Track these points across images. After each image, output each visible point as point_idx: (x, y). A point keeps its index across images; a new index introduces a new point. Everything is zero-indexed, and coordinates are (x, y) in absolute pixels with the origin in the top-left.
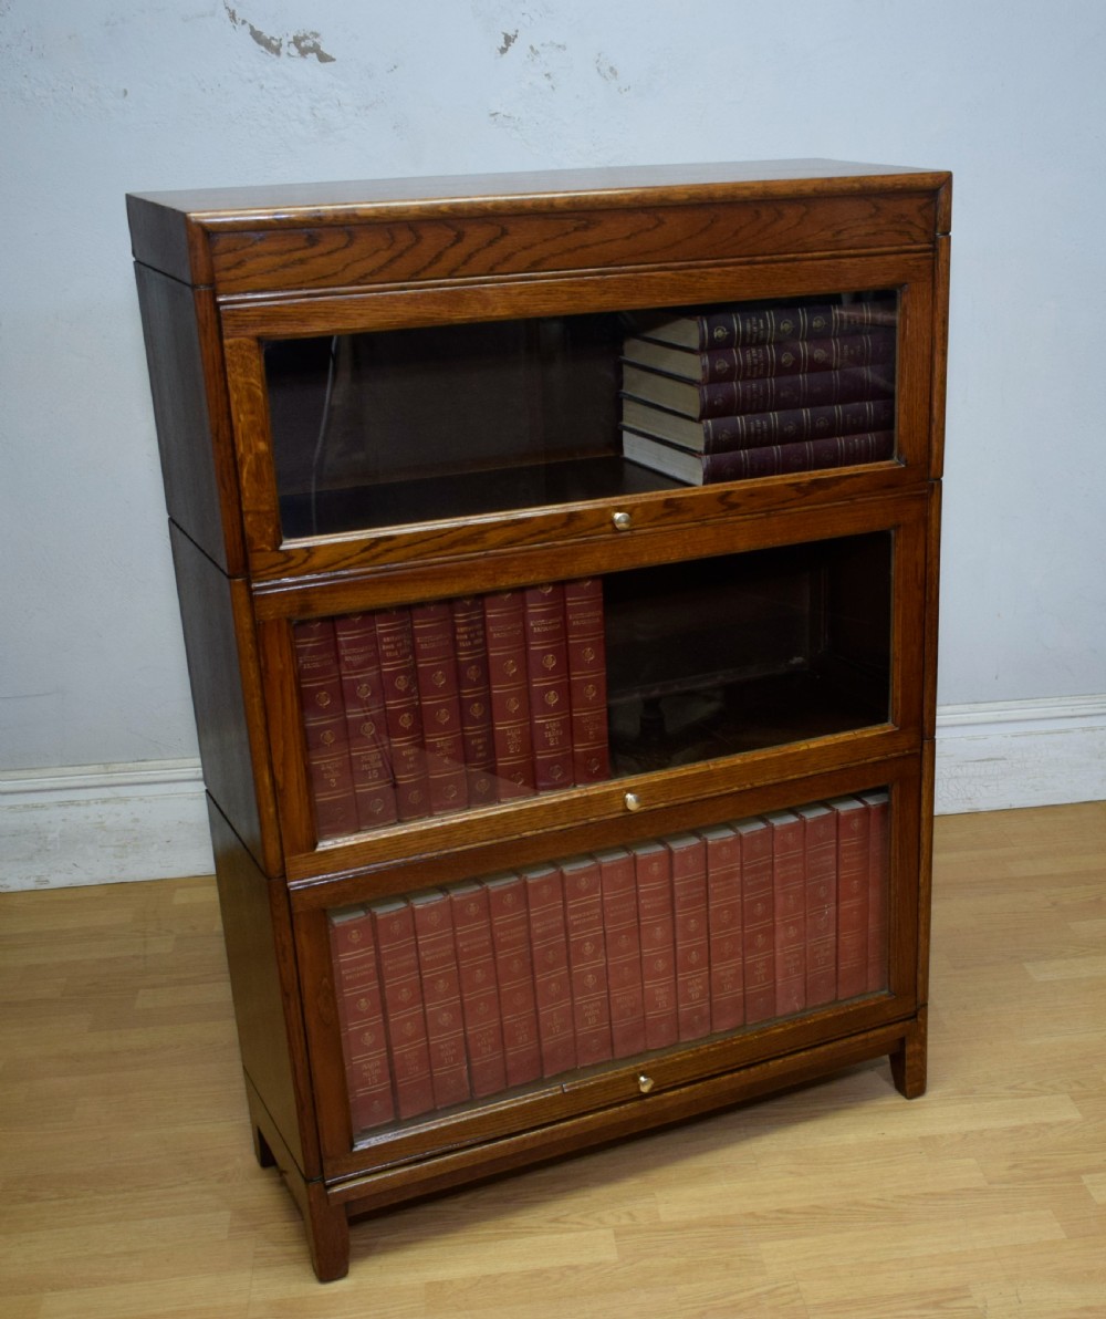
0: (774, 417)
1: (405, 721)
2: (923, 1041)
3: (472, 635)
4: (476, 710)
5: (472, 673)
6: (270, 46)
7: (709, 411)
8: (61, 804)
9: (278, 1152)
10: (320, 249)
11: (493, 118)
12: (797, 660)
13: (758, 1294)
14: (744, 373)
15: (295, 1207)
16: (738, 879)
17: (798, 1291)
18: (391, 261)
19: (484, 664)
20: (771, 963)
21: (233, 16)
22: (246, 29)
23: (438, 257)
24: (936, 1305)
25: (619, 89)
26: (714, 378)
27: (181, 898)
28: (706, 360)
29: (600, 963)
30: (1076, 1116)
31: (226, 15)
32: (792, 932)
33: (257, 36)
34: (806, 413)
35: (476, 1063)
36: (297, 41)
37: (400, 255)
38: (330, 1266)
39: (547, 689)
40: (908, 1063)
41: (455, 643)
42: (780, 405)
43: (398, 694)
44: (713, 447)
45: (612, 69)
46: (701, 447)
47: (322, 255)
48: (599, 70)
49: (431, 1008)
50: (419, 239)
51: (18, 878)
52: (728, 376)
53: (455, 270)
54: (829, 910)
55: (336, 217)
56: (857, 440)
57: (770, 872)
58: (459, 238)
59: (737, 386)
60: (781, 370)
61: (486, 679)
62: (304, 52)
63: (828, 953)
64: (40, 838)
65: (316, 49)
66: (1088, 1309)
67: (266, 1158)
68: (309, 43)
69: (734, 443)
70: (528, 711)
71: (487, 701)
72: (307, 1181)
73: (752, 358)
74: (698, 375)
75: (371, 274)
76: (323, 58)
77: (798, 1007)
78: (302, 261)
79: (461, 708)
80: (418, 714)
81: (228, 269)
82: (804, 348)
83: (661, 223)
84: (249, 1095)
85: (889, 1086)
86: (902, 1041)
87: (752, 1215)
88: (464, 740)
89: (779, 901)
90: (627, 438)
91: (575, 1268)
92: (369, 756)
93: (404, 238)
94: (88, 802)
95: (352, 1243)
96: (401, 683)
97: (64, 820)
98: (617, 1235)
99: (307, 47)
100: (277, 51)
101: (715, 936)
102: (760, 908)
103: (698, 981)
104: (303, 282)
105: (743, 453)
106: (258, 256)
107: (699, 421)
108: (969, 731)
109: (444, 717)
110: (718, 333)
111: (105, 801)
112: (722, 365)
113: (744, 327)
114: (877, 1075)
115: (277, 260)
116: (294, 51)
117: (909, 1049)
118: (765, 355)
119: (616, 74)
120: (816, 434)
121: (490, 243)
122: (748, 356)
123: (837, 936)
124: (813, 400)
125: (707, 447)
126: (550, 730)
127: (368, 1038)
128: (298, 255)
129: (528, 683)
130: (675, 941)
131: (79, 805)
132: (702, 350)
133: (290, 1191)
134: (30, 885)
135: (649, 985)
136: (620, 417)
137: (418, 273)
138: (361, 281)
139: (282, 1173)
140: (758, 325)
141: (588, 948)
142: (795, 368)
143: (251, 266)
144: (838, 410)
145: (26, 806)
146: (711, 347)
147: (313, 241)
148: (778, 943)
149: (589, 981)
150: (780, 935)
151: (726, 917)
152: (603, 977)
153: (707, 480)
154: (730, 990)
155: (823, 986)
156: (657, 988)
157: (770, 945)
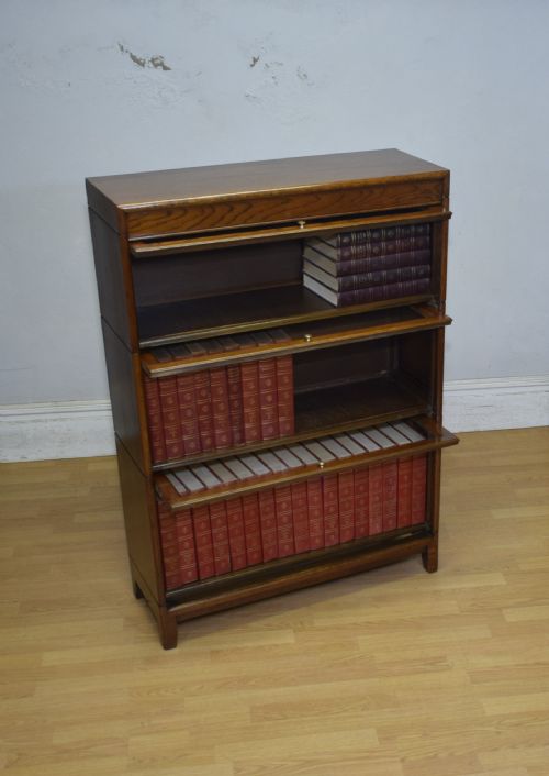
0: (370, 275)
1: (205, 409)
2: (436, 547)
4: (236, 404)
5: (235, 388)
6: (141, 63)
7: (340, 274)
8: (34, 421)
9: (145, 592)
10: (173, 216)
11: (247, 98)
12: (384, 372)
13: (355, 658)
14: (356, 256)
15: (154, 617)
18: (203, 220)
19: (240, 384)
20: (367, 512)
21: (122, 48)
22: (128, 55)
23: (222, 218)
24: (431, 664)
26: (343, 259)
27: (91, 468)
28: (340, 252)
29: (289, 512)
30: (504, 583)
31: (118, 47)
32: (377, 498)
33: (134, 58)
34: (384, 273)
35: (234, 555)
36: (153, 61)
37: (206, 218)
38: (169, 642)
39: (267, 395)
40: (430, 557)
41: (227, 376)
42: (373, 270)
43: (202, 398)
44: (342, 289)
46: (337, 289)
47: (173, 219)
49: (215, 531)
50: (214, 211)
51: (11, 456)
52: (349, 258)
54: (394, 488)
55: (179, 205)
56: (408, 284)
57: (366, 469)
58: (232, 209)
59: (353, 262)
60: (373, 254)
61: (240, 391)
62: (156, 66)
63: (393, 508)
65: (162, 64)
66: (497, 667)
67: (139, 594)
68: (159, 62)
69: (352, 287)
70: (259, 404)
71: (241, 400)
72: (160, 606)
73: (360, 250)
74: (336, 258)
75: (195, 225)
76: (165, 68)
77: (379, 531)
78: (165, 222)
79: (230, 403)
80: (211, 405)
81: (134, 227)
82: (383, 244)
83: (319, 199)
84: (131, 565)
85: (421, 567)
86: (427, 548)
87: (354, 624)
88: (231, 416)
89: (371, 484)
90: (306, 278)
91: (276, 646)
92: (189, 425)
93: (208, 211)
94: (46, 421)
95: (180, 633)
96: (204, 393)
98: (295, 631)
99: (158, 63)
100: (143, 65)
101: (342, 500)
102: (361, 488)
103: (334, 519)
105: (356, 292)
106: (146, 221)
107: (336, 277)
108: (475, 392)
109: (222, 407)
110: (346, 240)
111: (55, 420)
112: (346, 254)
113: (357, 237)
114: (417, 563)
115: (154, 222)
116: (151, 65)
117: (430, 551)
118: (366, 248)
120: (389, 282)
121: (245, 211)
122: (358, 250)
123: (397, 500)
124: (388, 267)
125: (339, 289)
126: (268, 412)
127: (187, 544)
128: (163, 220)
129: (259, 392)
130: (323, 503)
132: (337, 247)
133: (152, 611)
134: (18, 459)
135: (311, 521)
136: (302, 266)
139: (147, 602)
140: (363, 236)
141: (284, 505)
142: (380, 253)
143: (145, 225)
144: (399, 271)
145: (17, 422)
146: (342, 246)
147: (170, 214)
148: (370, 503)
149: (285, 519)
150: (371, 499)
151: (346, 492)
152: (291, 519)
153: (339, 303)
154: (348, 525)
155: (391, 522)
156: (315, 523)
157: (367, 504)
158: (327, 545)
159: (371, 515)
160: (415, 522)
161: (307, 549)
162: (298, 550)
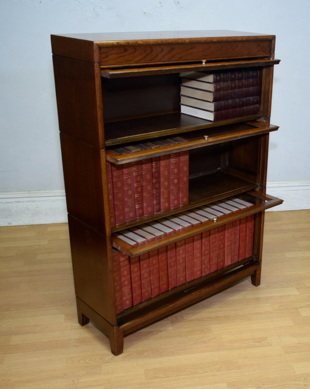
0: (230, 101)
1: (139, 189)
2: (260, 271)
3: (157, 164)
4: (157, 185)
5: (156, 175)
7: (215, 100)
10: (128, 53)
11: (144, 14)
13: (210, 339)
14: (223, 89)
16: (217, 230)
17: (221, 338)
18: (145, 57)
19: (159, 172)
20: (224, 252)
23: (157, 56)
24: (259, 342)
25: (180, 8)
26: (216, 90)
28: (215, 85)
29: (184, 255)
30: (298, 293)
32: (229, 243)
35: (153, 287)
37: (147, 55)
39: (174, 179)
40: (257, 277)
41: (152, 166)
44: (217, 110)
45: (178, 2)
47: (128, 55)
48: (174, 2)
50: (152, 51)
53: (160, 60)
54: (238, 236)
55: (133, 44)
57: (224, 227)
58: (162, 50)
59: (222, 93)
61: (159, 177)
63: (237, 248)
64: (10, 211)
69: (221, 108)
70: (169, 185)
71: (159, 183)
72: (114, 325)
73: (225, 85)
75: (140, 60)
77: (230, 263)
78: (123, 56)
79: (153, 185)
80: (142, 187)
81: (103, 58)
82: (237, 82)
86: (255, 272)
88: (153, 194)
89: (226, 235)
97: (17, 207)
101: (212, 245)
102: (222, 238)
103: (207, 258)
104: (122, 62)
105: (223, 111)
106: (111, 54)
107: (212, 102)
110: (218, 78)
112: (218, 87)
113: (224, 76)
115: (116, 56)
117: (258, 273)
118: (228, 84)
119: (179, 3)
121: (170, 52)
122: (224, 85)
123: (239, 244)
125: (215, 110)
126: (175, 190)
127: (126, 282)
129: (170, 177)
130: (202, 247)
131: (21, 202)
132: (213, 83)
135: (195, 261)
137: (151, 60)
138: (138, 62)
140: (227, 76)
141: (181, 252)
143: (111, 57)
144: (244, 99)
146: (216, 82)
147: (126, 50)
148: (226, 247)
149: (181, 261)
150: (226, 244)
151: (214, 241)
152: (185, 260)
153: (214, 120)
154: (215, 261)
155: (236, 257)
156: (197, 261)
157: (224, 247)
158: (204, 274)
159: (226, 254)
160: (247, 256)
161: (193, 279)
162: (188, 280)
